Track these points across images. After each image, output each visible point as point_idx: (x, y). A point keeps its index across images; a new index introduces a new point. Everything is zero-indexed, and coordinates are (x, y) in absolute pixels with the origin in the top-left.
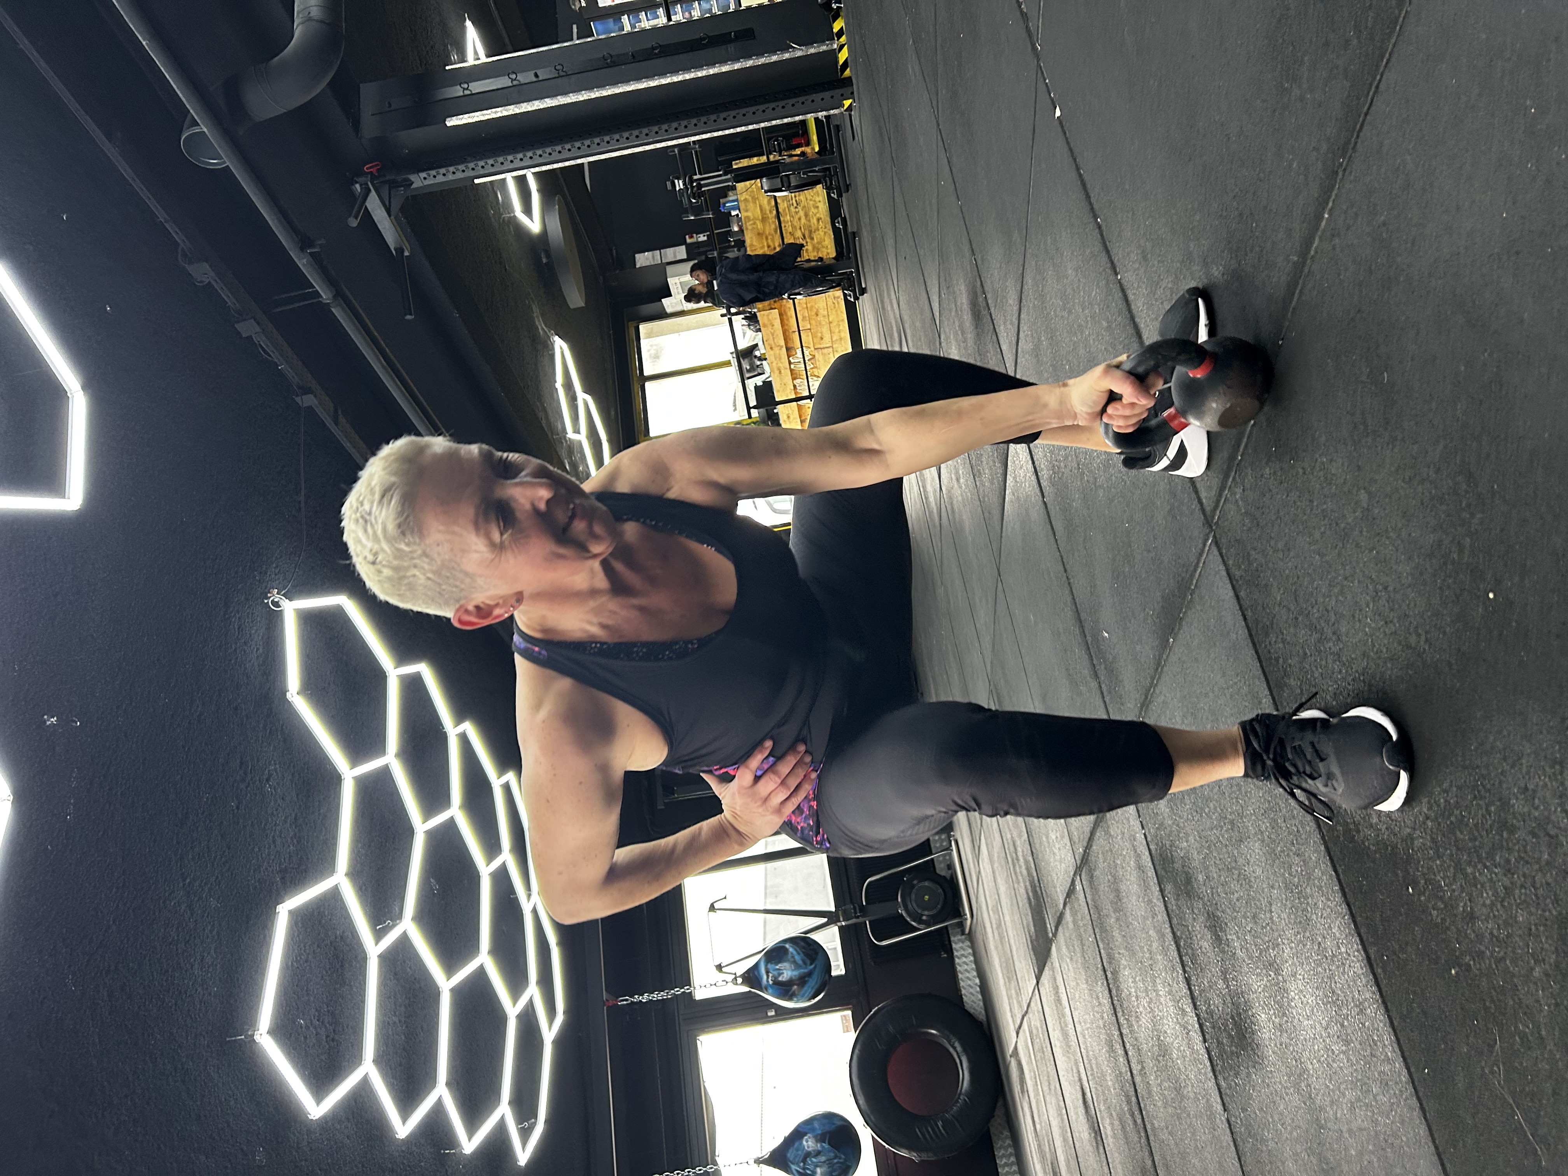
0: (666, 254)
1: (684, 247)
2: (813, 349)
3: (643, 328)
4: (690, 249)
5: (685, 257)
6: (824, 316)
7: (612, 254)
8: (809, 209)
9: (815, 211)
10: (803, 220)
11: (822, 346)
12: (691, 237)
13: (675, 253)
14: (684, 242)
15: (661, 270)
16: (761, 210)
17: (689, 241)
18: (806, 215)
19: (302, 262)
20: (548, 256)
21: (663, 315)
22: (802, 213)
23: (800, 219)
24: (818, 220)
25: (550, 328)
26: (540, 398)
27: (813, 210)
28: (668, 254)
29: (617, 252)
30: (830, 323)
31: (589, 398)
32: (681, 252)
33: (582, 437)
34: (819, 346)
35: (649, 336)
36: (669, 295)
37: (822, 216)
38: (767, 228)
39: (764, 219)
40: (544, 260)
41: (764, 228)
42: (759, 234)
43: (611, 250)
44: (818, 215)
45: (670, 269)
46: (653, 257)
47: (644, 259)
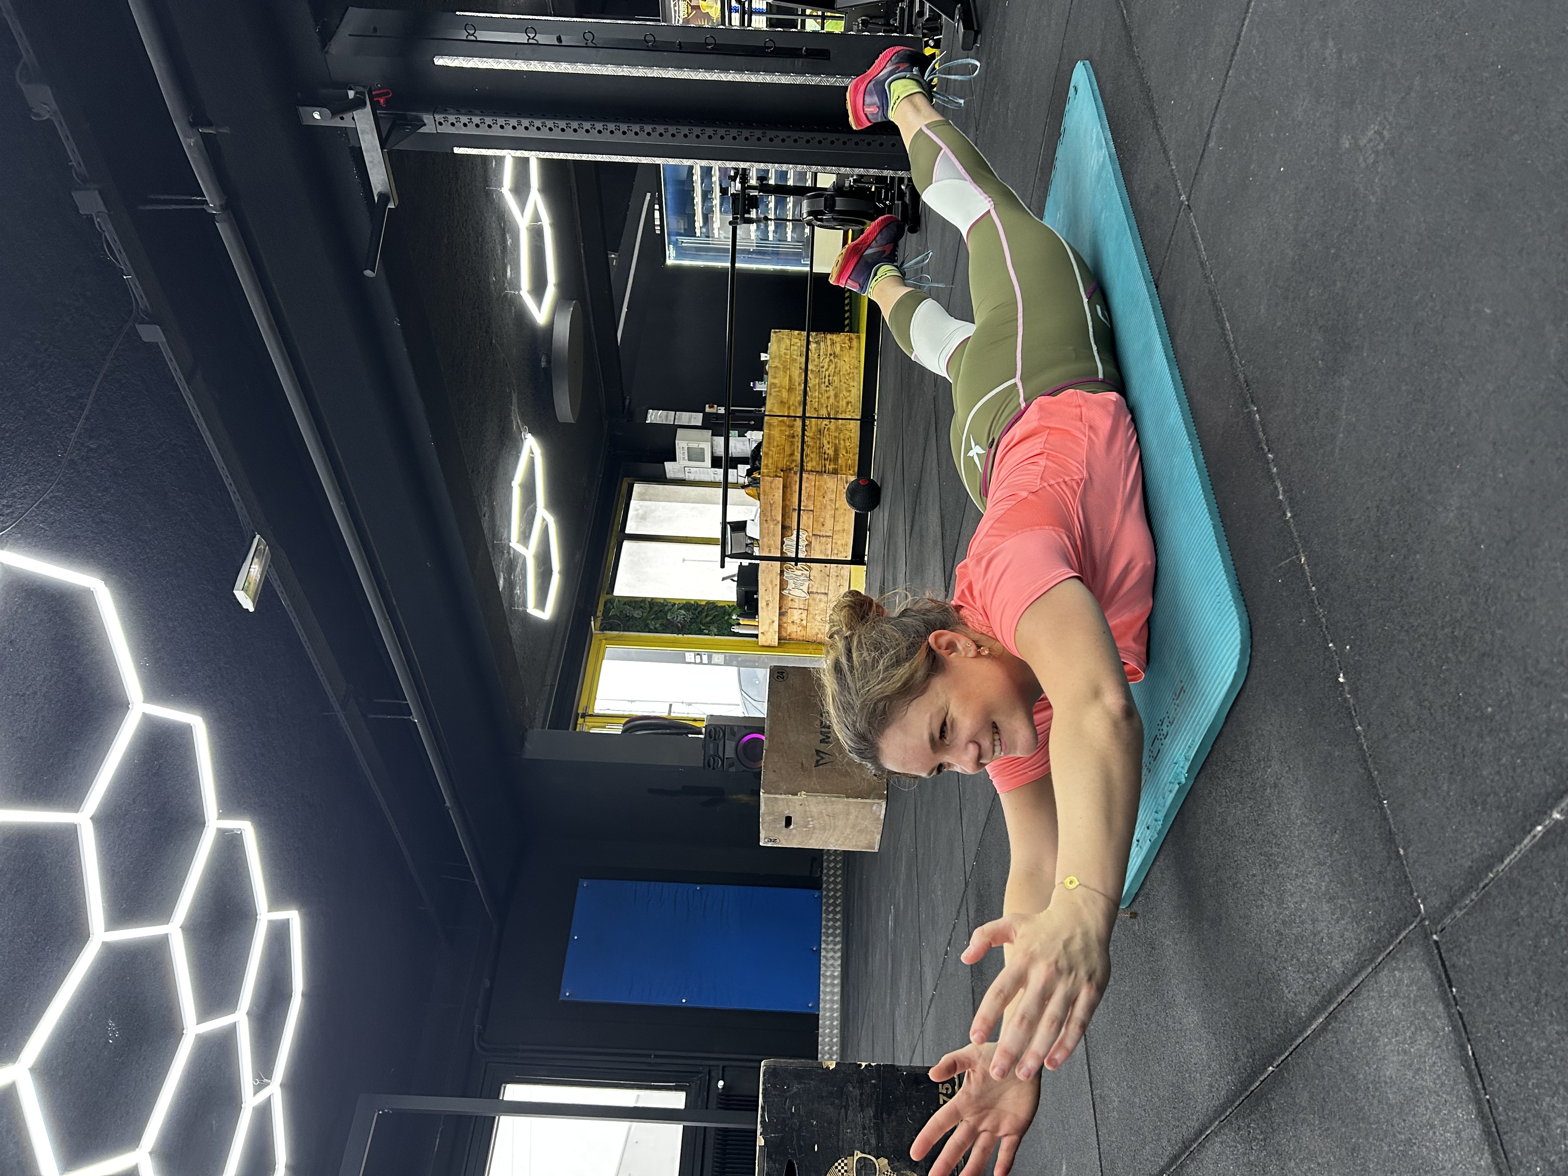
0: (680, 417)
1: (701, 414)
2: (811, 534)
3: (638, 488)
4: (707, 417)
5: (700, 424)
6: (831, 500)
7: (624, 403)
8: (841, 391)
9: (847, 394)
10: (832, 400)
11: (821, 534)
12: (711, 407)
13: (690, 419)
14: (702, 410)
15: (671, 431)
16: (790, 380)
17: (708, 410)
18: (836, 396)
19: (189, 142)
20: (549, 361)
21: (661, 479)
22: (832, 393)
23: (828, 398)
24: (848, 403)
25: (525, 423)
26: (490, 491)
27: (844, 393)
28: (683, 417)
29: (630, 402)
30: (836, 509)
31: (551, 521)
32: (697, 419)
33: (529, 553)
34: (818, 533)
35: (642, 498)
36: (674, 460)
37: (853, 401)
38: (793, 398)
39: (790, 390)
40: (543, 364)
41: (789, 399)
42: (782, 402)
43: (625, 399)
44: (849, 399)
45: (680, 432)
46: (667, 416)
47: (655, 417)
